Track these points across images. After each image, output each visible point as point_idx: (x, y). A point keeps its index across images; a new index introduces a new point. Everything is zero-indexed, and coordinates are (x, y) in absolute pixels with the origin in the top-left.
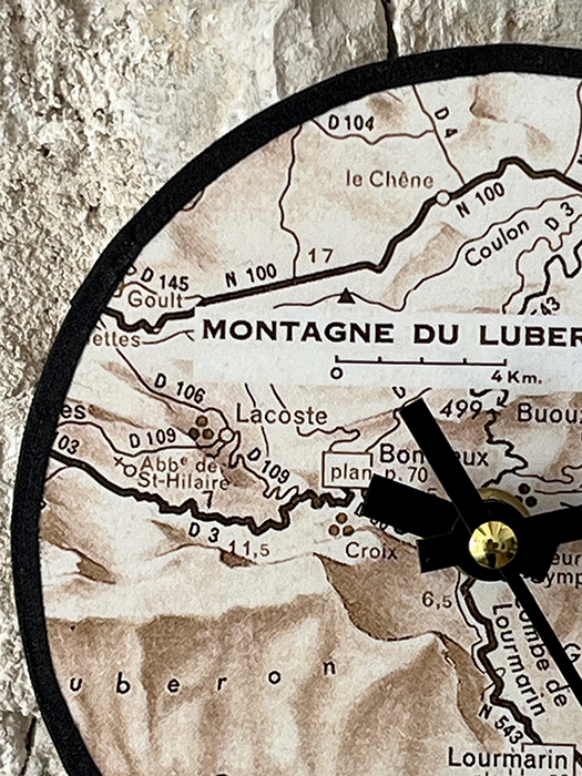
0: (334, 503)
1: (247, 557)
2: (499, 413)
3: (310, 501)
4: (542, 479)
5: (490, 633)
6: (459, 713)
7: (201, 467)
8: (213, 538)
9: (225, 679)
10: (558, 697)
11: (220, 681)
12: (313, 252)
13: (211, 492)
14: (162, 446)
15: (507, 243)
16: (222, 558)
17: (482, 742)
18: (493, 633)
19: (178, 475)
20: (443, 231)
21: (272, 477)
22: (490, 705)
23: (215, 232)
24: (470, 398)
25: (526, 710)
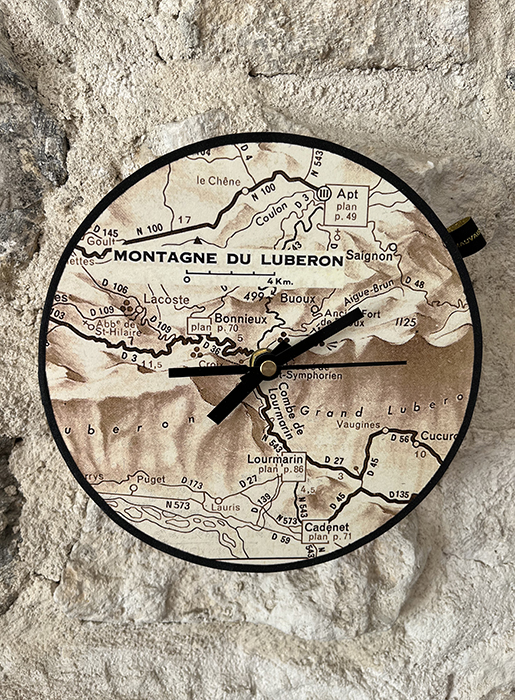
0: (193, 342)
1: (151, 368)
2: (272, 298)
3: (181, 341)
4: (292, 329)
5: (267, 402)
6: (252, 439)
7: (127, 325)
8: (134, 359)
9: (141, 426)
10: (299, 430)
11: (139, 427)
12: (181, 218)
13: (132, 337)
14: (107, 315)
15: (276, 214)
16: (139, 369)
17: (263, 452)
18: (269, 402)
19: (115, 329)
20: (245, 208)
21: (162, 330)
22: (267, 435)
23: (131, 207)
24: (258, 291)
25: (284, 437)
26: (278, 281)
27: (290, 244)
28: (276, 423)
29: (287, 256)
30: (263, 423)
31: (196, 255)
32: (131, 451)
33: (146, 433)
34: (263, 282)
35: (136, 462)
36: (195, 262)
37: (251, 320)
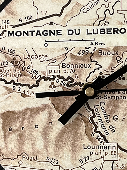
0: (50, 79)
1: (28, 95)
2: (93, 53)
3: (44, 79)
4: (106, 71)
5: (93, 113)
6: (86, 135)
7: (15, 71)
8: (19, 90)
9: (24, 127)
10: (113, 130)
11: (23, 128)
12: (42, 12)
13: (18, 78)
14: (5, 66)
15: (94, 6)
16: (22, 95)
17: (92, 143)
18: (94, 113)
19: (9, 73)
20: (76, 4)
21: (34, 73)
22: (94, 132)
23: (16, 8)
24: (86, 50)
25: (104, 134)
26: (96, 44)
27: (102, 23)
28: (99, 125)
29: (101, 29)
30: (91, 126)
31: (50, 31)
32: (19, 141)
33: (26, 131)
34: (88, 44)
35: (21, 147)
36: (50, 35)
37: (82, 66)
